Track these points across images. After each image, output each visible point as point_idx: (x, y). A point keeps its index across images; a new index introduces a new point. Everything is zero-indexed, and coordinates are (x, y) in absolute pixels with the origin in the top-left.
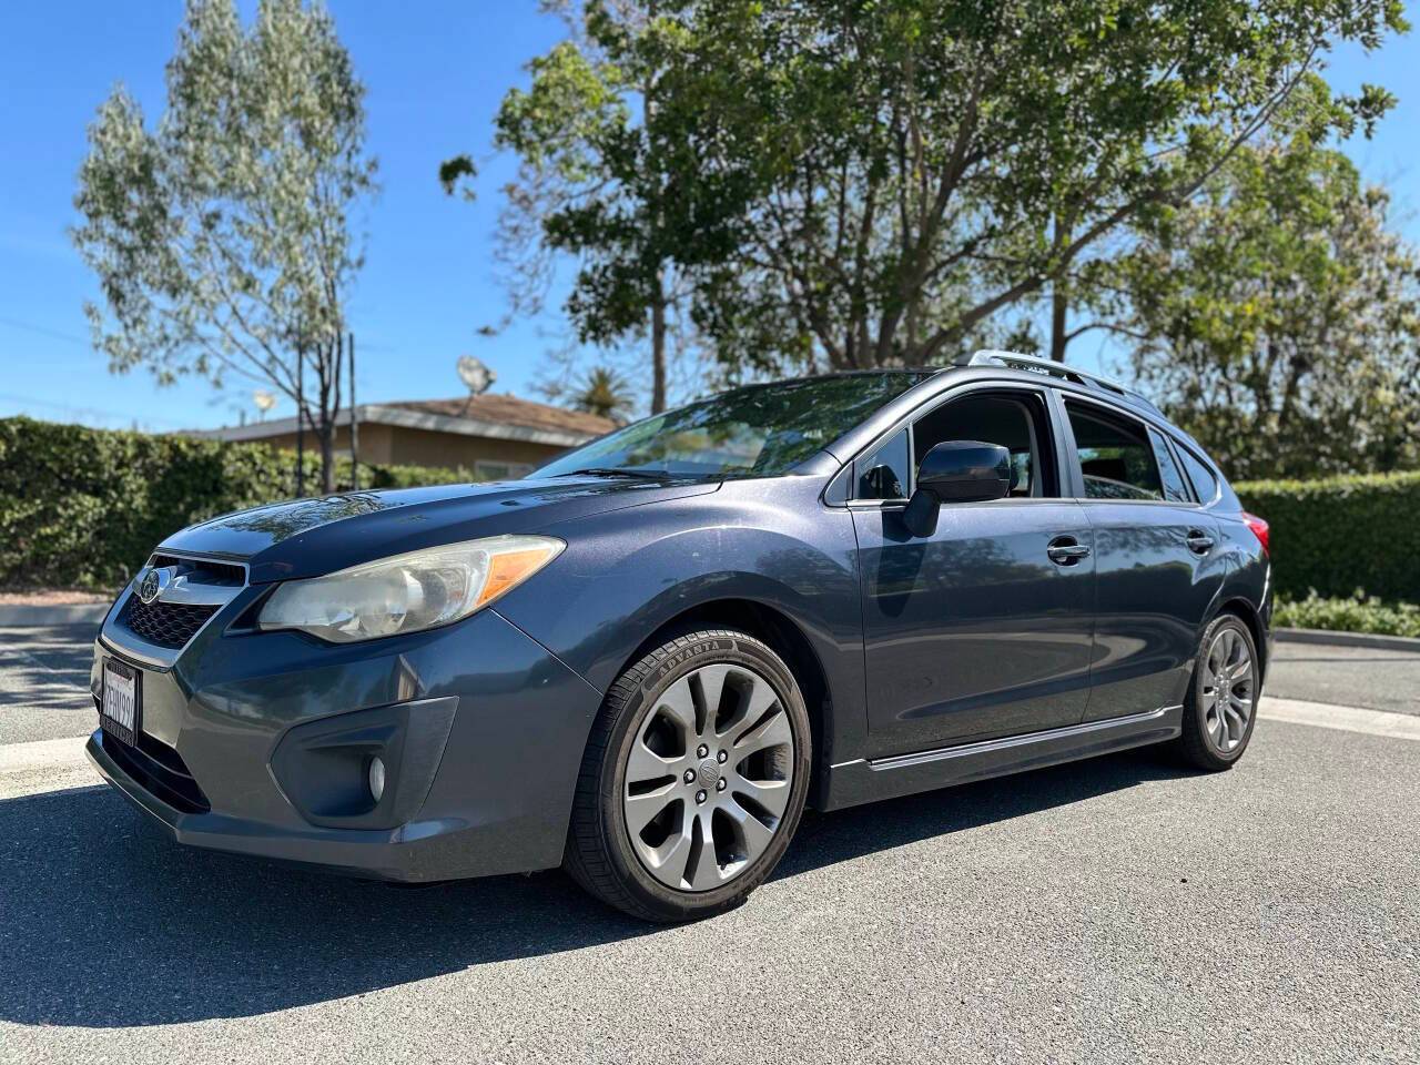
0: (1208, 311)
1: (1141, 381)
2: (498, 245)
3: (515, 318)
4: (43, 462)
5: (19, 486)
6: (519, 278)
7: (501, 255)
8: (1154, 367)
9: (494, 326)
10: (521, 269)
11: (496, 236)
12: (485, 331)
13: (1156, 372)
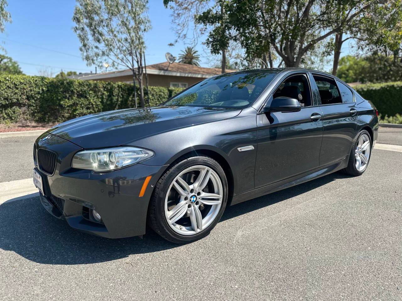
0: (388, 35)
1: (359, 50)
2: (173, 18)
3: (178, 40)
4: (72, 90)
5: (68, 97)
6: (179, 28)
7: (174, 21)
8: (363, 45)
9: (173, 43)
10: (179, 24)
11: (172, 15)
12: (171, 45)
13: (364, 47)
